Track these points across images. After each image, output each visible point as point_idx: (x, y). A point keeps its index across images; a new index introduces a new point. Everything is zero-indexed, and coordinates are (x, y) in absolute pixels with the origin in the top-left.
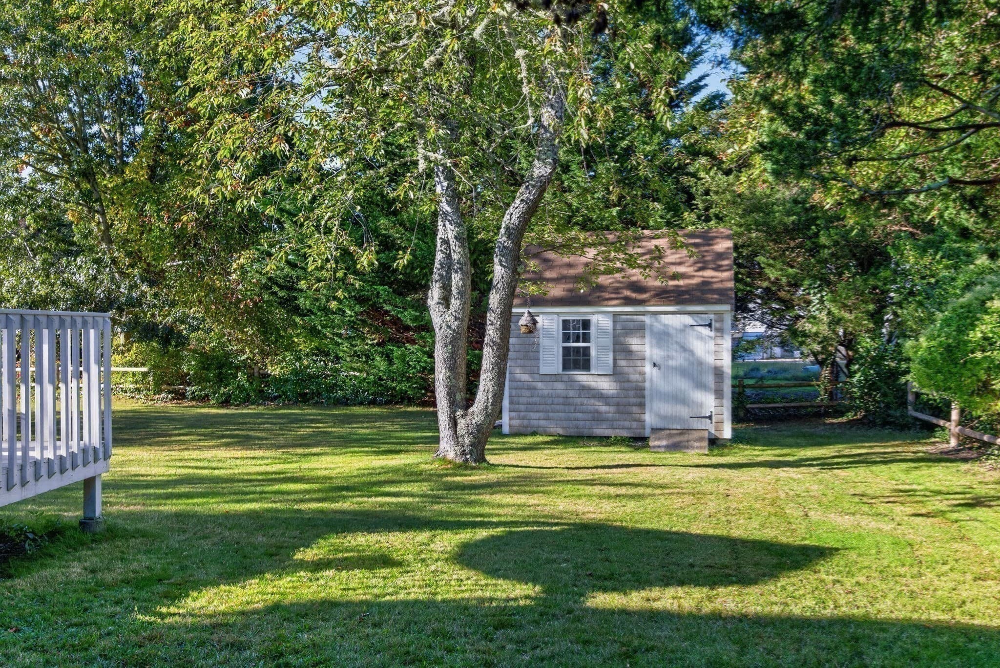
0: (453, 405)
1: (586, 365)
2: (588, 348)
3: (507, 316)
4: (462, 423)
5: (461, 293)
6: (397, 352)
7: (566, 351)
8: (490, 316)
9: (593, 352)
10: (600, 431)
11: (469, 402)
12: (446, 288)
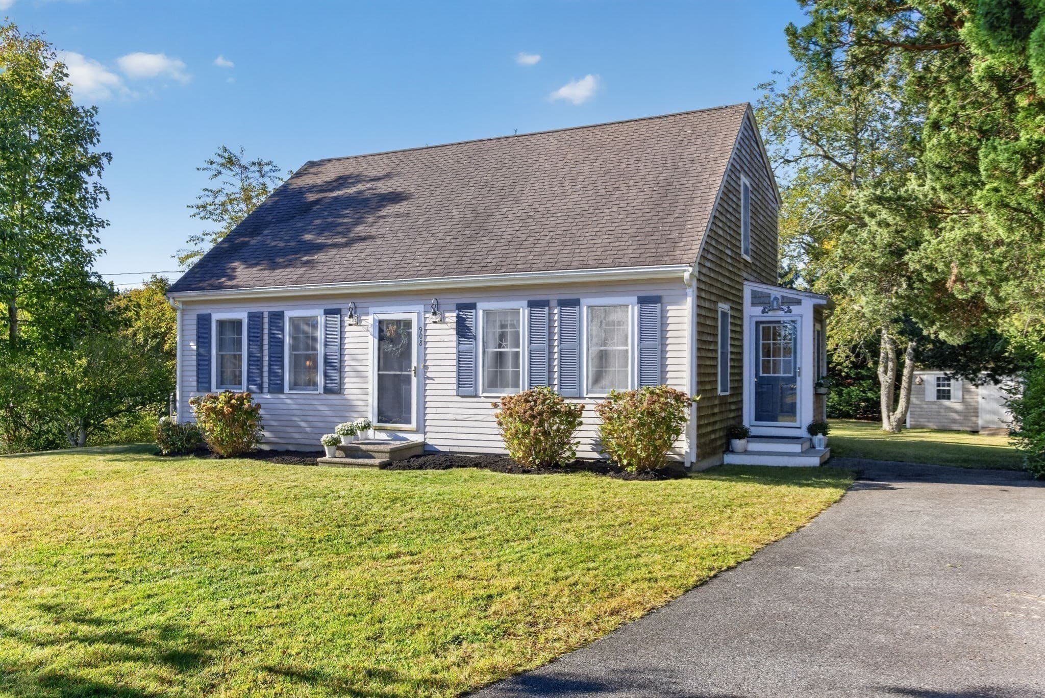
0: (889, 411)
1: (949, 398)
2: (949, 391)
3: (911, 377)
4: (892, 418)
5: (892, 370)
6: (845, 391)
7: (939, 391)
8: (904, 378)
9: (952, 392)
10: (955, 427)
11: (894, 410)
12: (886, 367)
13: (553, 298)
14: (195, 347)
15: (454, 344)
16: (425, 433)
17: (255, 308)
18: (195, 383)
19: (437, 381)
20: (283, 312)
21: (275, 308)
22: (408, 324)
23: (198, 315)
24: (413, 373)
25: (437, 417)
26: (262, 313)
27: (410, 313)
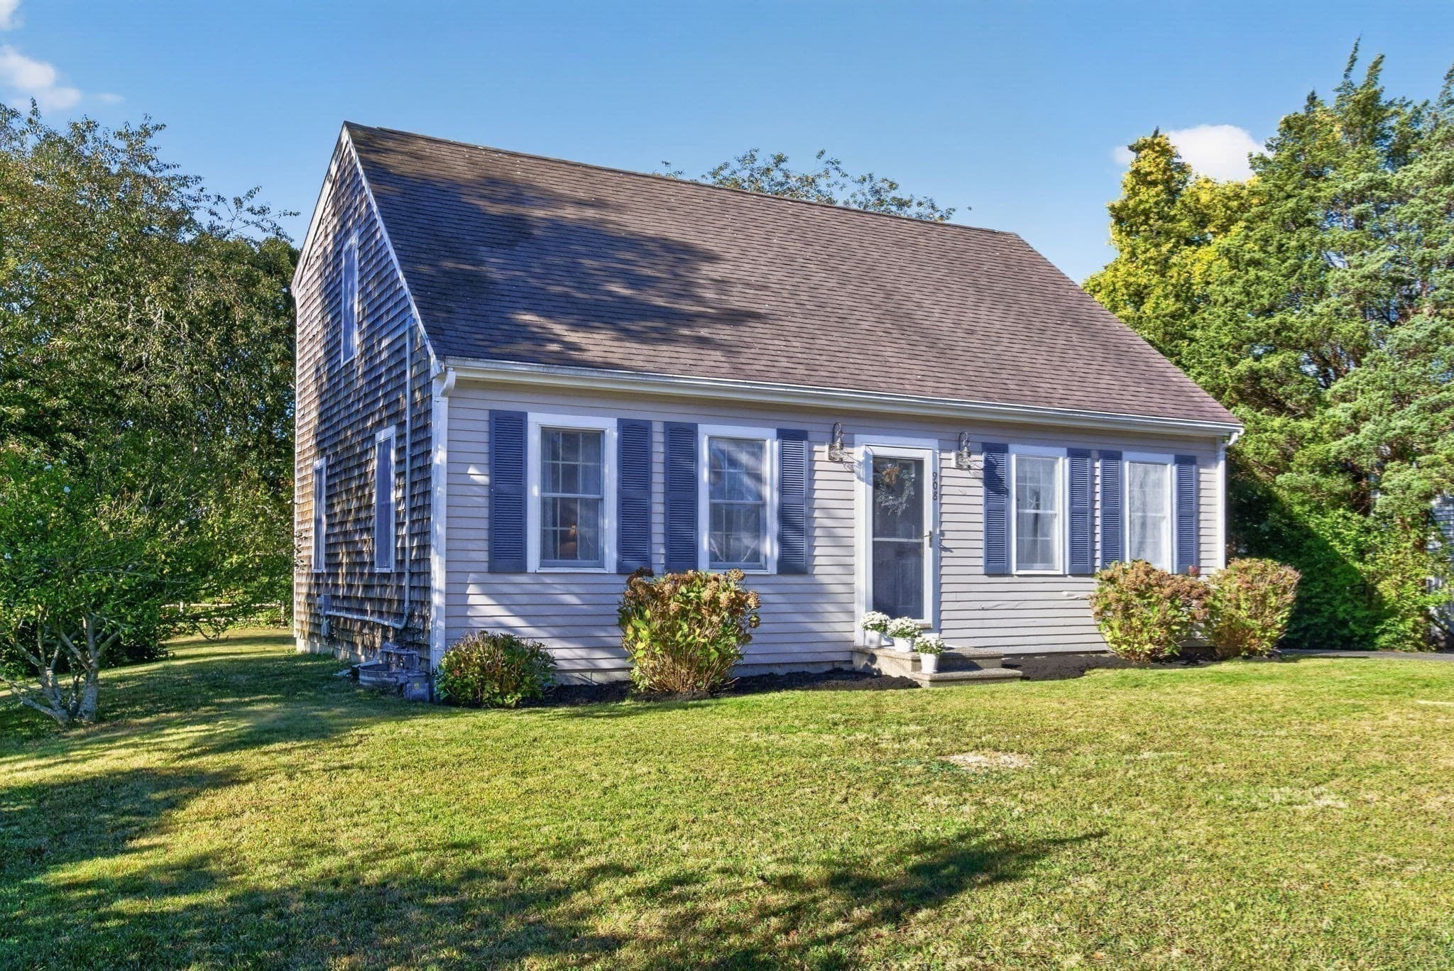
13: (1094, 445)
14: (484, 479)
15: (981, 500)
16: (940, 631)
17: (638, 413)
18: (484, 556)
19: (956, 553)
20: (695, 426)
21: (679, 416)
22: (919, 463)
23: (491, 412)
24: (926, 541)
25: (957, 606)
26: (649, 423)
27: (923, 450)
